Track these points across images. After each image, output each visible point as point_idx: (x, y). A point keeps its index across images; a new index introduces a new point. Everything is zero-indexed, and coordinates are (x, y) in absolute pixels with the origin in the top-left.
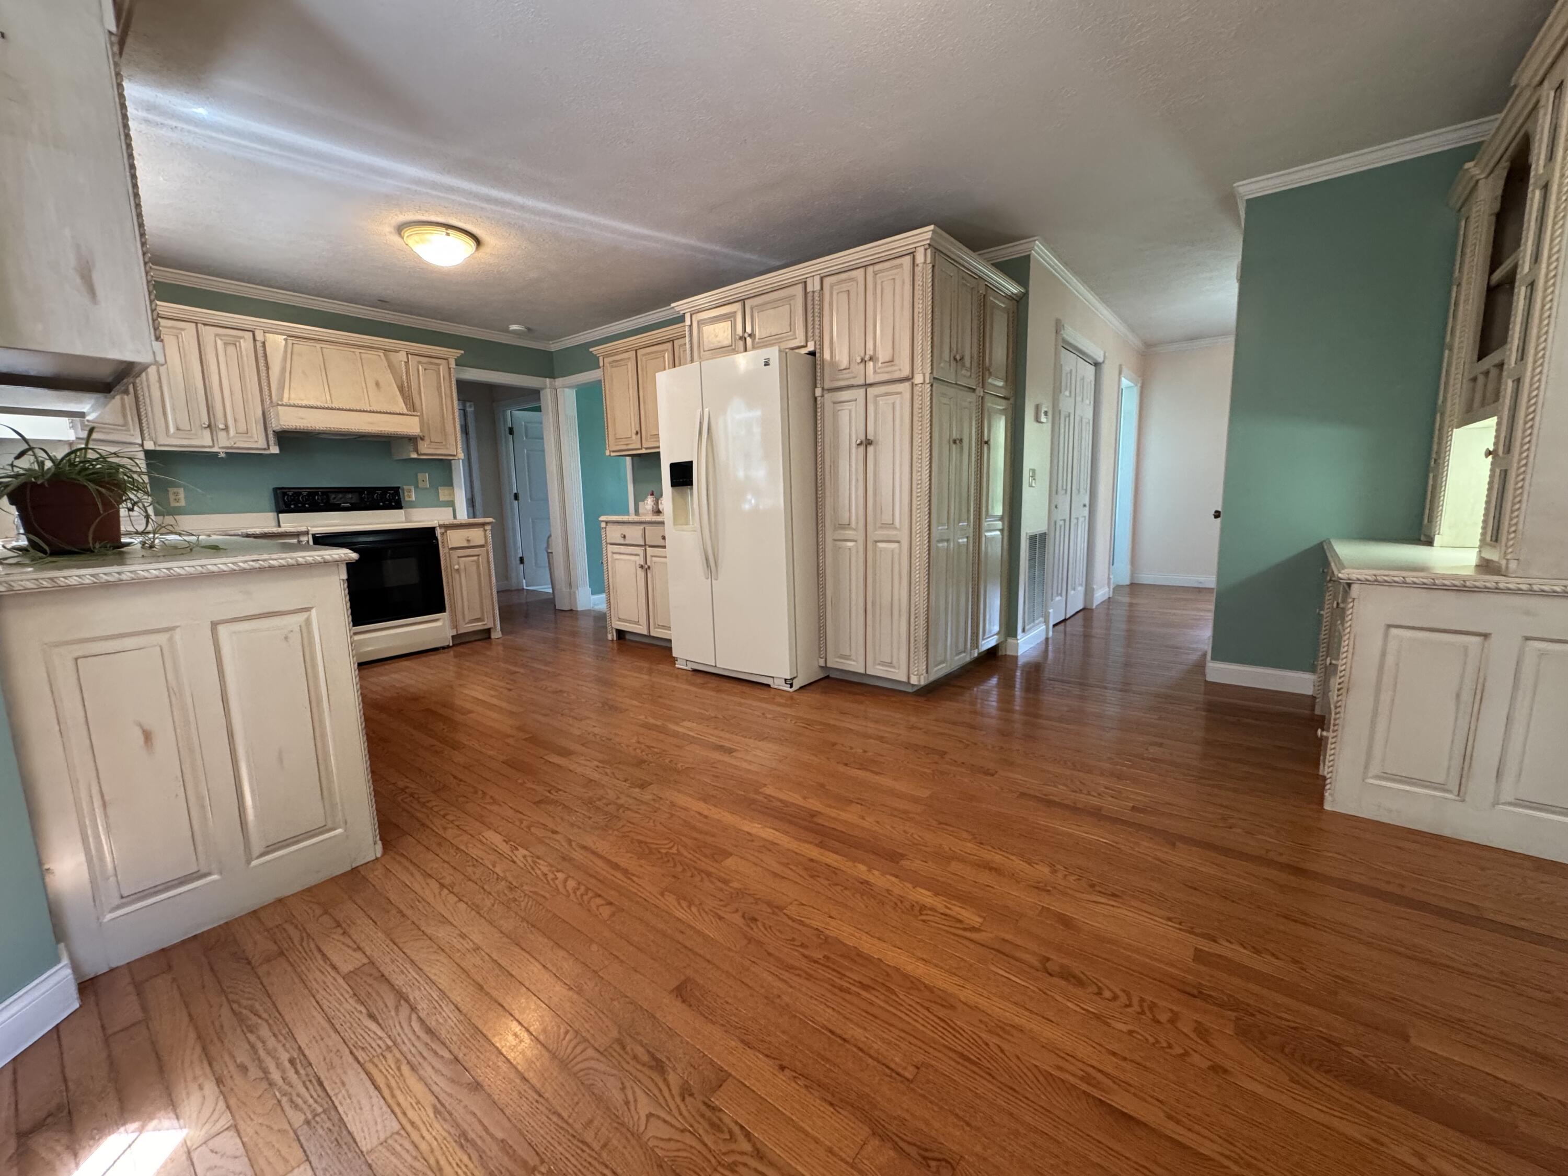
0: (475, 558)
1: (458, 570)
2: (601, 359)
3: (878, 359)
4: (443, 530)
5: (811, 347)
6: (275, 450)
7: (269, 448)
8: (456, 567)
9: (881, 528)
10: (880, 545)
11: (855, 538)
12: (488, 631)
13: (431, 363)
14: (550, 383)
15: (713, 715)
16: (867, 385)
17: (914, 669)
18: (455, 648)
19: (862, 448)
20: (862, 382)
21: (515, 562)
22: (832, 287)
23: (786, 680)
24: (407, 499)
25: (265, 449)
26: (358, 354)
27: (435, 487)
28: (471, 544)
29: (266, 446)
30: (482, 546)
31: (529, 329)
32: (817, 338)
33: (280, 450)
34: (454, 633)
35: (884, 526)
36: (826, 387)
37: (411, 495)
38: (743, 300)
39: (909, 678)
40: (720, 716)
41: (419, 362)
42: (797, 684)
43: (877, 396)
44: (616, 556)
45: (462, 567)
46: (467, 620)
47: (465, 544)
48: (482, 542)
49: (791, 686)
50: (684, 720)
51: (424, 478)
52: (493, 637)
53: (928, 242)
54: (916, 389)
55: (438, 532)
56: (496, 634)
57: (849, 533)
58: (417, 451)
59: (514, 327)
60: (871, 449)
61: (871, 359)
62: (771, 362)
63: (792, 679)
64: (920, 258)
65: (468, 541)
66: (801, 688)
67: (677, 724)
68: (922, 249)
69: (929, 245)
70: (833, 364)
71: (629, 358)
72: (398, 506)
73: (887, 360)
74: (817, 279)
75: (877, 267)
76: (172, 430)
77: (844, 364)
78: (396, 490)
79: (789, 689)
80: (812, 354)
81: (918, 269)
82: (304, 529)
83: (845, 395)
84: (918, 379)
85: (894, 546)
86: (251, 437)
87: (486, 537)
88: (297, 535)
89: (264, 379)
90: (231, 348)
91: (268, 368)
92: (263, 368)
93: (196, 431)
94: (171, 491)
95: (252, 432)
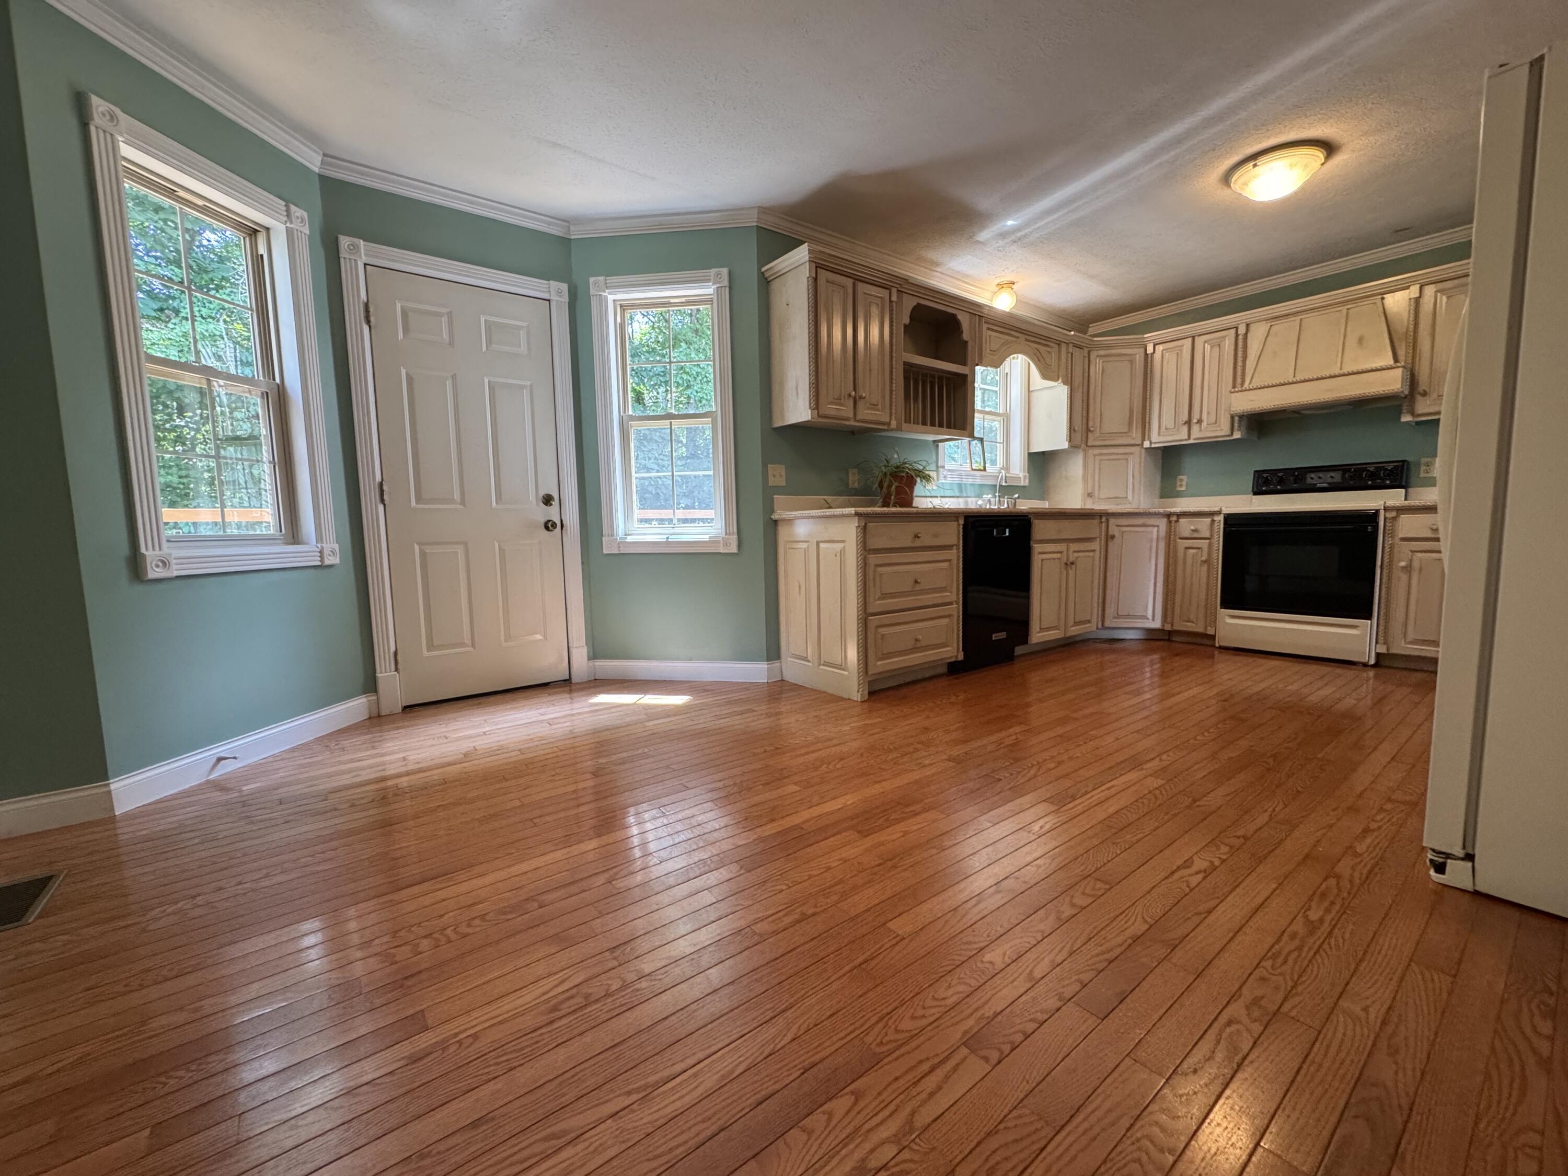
1: (1406, 569)
4: (1391, 514)
6: (1239, 435)
7: (1232, 434)
8: (1404, 565)
18: (1380, 670)
25: (1229, 435)
26: (1344, 311)
29: (1228, 432)
34: (1381, 650)
37: (1431, 473)
41: (1442, 291)
42: (1462, 878)
45: (1416, 564)
46: (1407, 637)
47: (1427, 534)
55: (1383, 513)
58: (1413, 413)
65: (1432, 529)
76: (1162, 429)
78: (1401, 463)
79: (1430, 872)
82: (1216, 509)
86: (1219, 426)
88: (1211, 514)
89: (1239, 369)
90: (1216, 349)
91: (1245, 358)
92: (1240, 359)
93: (1178, 427)
94: (1178, 478)
95: (1221, 421)
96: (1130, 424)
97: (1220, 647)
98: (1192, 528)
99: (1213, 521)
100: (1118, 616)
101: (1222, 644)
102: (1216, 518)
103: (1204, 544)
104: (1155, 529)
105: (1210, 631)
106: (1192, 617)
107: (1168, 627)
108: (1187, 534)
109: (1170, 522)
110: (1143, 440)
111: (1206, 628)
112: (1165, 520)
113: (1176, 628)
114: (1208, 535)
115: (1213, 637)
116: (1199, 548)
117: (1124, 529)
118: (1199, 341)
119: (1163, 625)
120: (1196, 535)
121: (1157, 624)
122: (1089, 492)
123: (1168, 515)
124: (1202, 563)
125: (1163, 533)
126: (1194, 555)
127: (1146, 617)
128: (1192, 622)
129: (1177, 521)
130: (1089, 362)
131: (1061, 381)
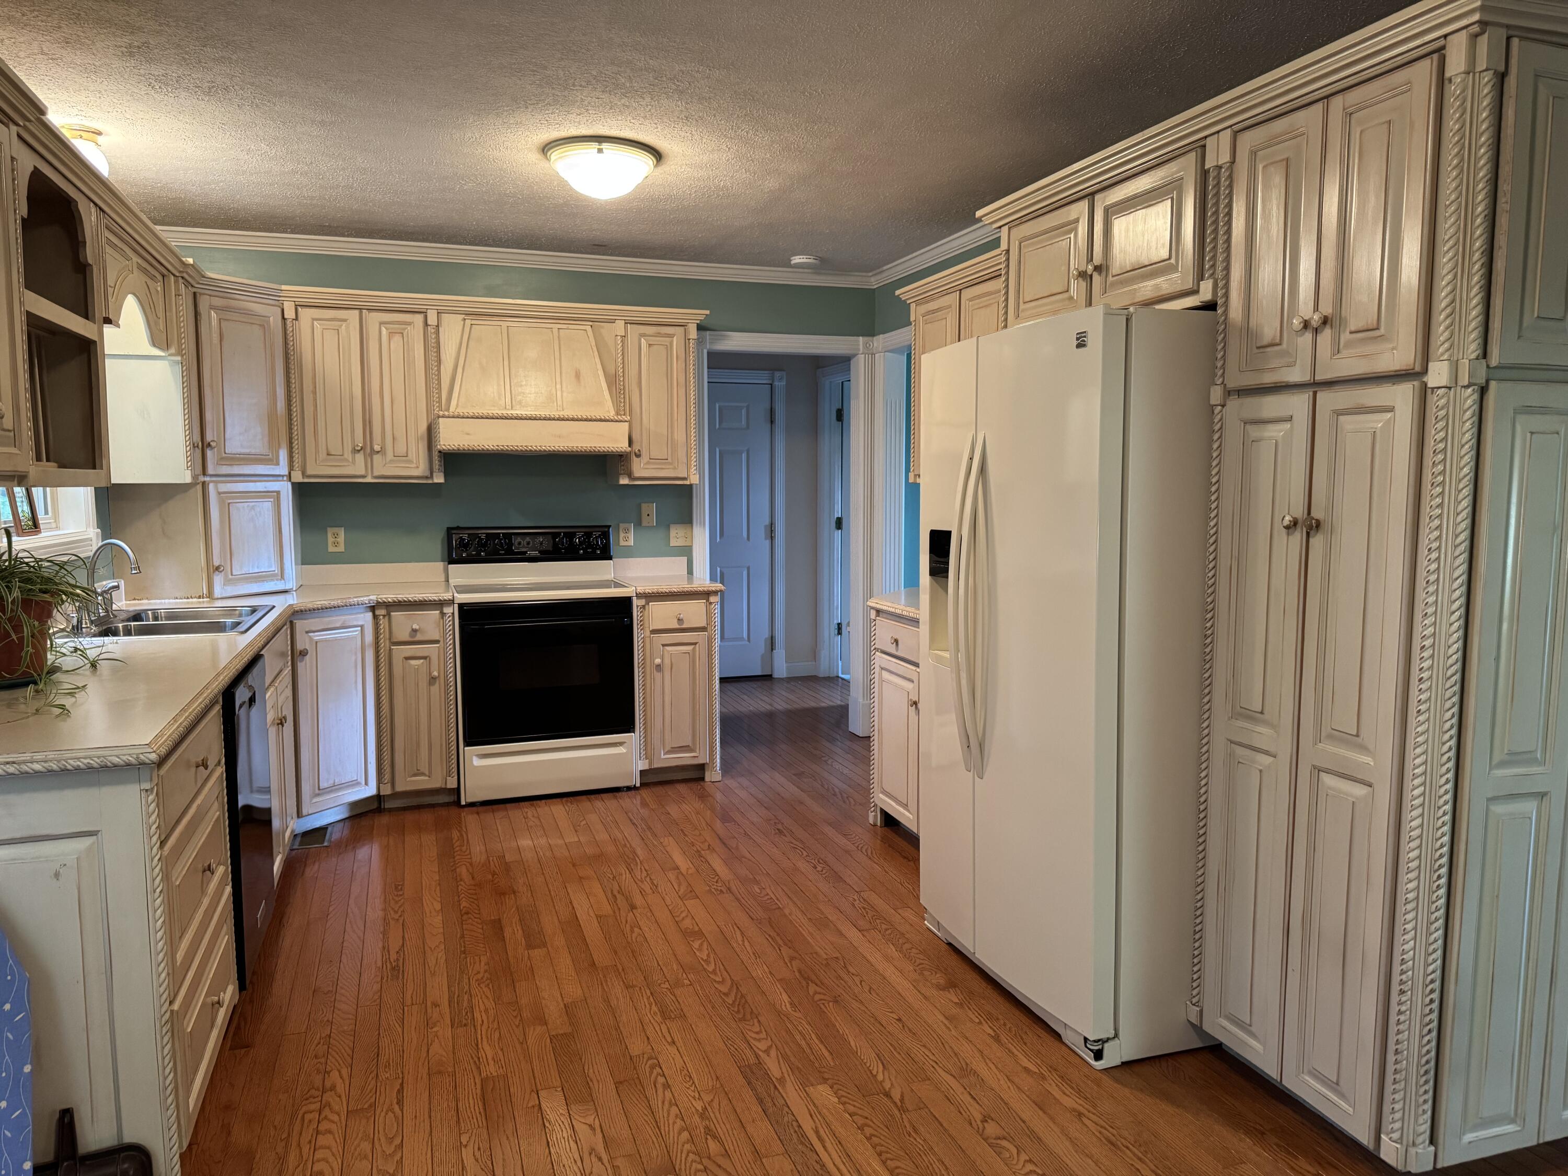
0: (689, 648)
1: (659, 668)
2: (913, 306)
3: (1342, 321)
4: (642, 602)
5: (1206, 292)
6: (439, 479)
7: (431, 477)
8: (658, 661)
9: (1330, 737)
10: (1328, 780)
11: (1272, 749)
12: (701, 767)
13: (659, 335)
14: (865, 344)
15: (887, 1085)
16: (1315, 386)
17: (1392, 1122)
18: (645, 793)
19: (1298, 537)
20: (1307, 378)
21: (827, 630)
22: (1254, 154)
23: (1086, 1039)
24: (622, 543)
25: (427, 478)
26: (555, 331)
27: (665, 524)
28: (684, 626)
29: (428, 473)
30: (703, 629)
31: (822, 260)
32: (1220, 274)
33: (445, 480)
34: (647, 767)
35: (1339, 737)
36: (1231, 385)
37: (626, 538)
38: (1093, 194)
39: (1378, 1140)
40: (896, 1095)
41: (643, 335)
42: (1113, 1056)
43: (1339, 413)
44: (886, 675)
45: (667, 661)
46: (668, 748)
47: (675, 625)
48: (703, 623)
49: (1098, 1055)
50: (825, 1080)
51: (650, 510)
52: (707, 778)
53: (1476, 17)
54: (1432, 399)
55: (636, 602)
56: (714, 774)
57: (1262, 735)
58: (630, 475)
59: (797, 260)
60: (1317, 541)
61: (1325, 321)
62: (1090, 340)
63: (1104, 1041)
64: (1456, 63)
65: (680, 620)
66: (1126, 1064)
67: (804, 1084)
68: (1463, 36)
69: (1483, 23)
70: (1248, 332)
71: (950, 306)
72: (605, 554)
73: (1361, 324)
74: (1226, 136)
75: (1353, 97)
77: (1269, 331)
78: (605, 533)
79: (1093, 1062)
80: (1210, 306)
81: (1453, 89)
82: (446, 596)
83: (1271, 405)
84: (1438, 375)
85: (1359, 791)
86: (409, 461)
87: (709, 614)
88: (439, 605)
89: (433, 377)
90: (398, 339)
91: (439, 361)
92: (433, 362)
93: (348, 455)
94: (330, 531)
95: (412, 455)
96: (268, 438)
97: (465, 805)
98: (415, 626)
99: (443, 614)
100: (320, 791)
101: (470, 800)
102: (448, 610)
103: (433, 650)
104: (357, 632)
105: (453, 784)
106: (424, 769)
107: (386, 790)
108: (404, 635)
109: (375, 617)
110: (290, 469)
111: (446, 780)
112: (370, 615)
113: (400, 788)
114: (436, 637)
115: (456, 791)
116: (425, 658)
117: (316, 636)
118: (371, 319)
119: (378, 789)
120: (419, 637)
121: (370, 790)
122: (216, 563)
123: (373, 609)
124: (432, 680)
125: (369, 637)
126: (417, 670)
127: (354, 784)
128: (423, 774)
129: (389, 614)
130: (197, 314)
131: (172, 350)
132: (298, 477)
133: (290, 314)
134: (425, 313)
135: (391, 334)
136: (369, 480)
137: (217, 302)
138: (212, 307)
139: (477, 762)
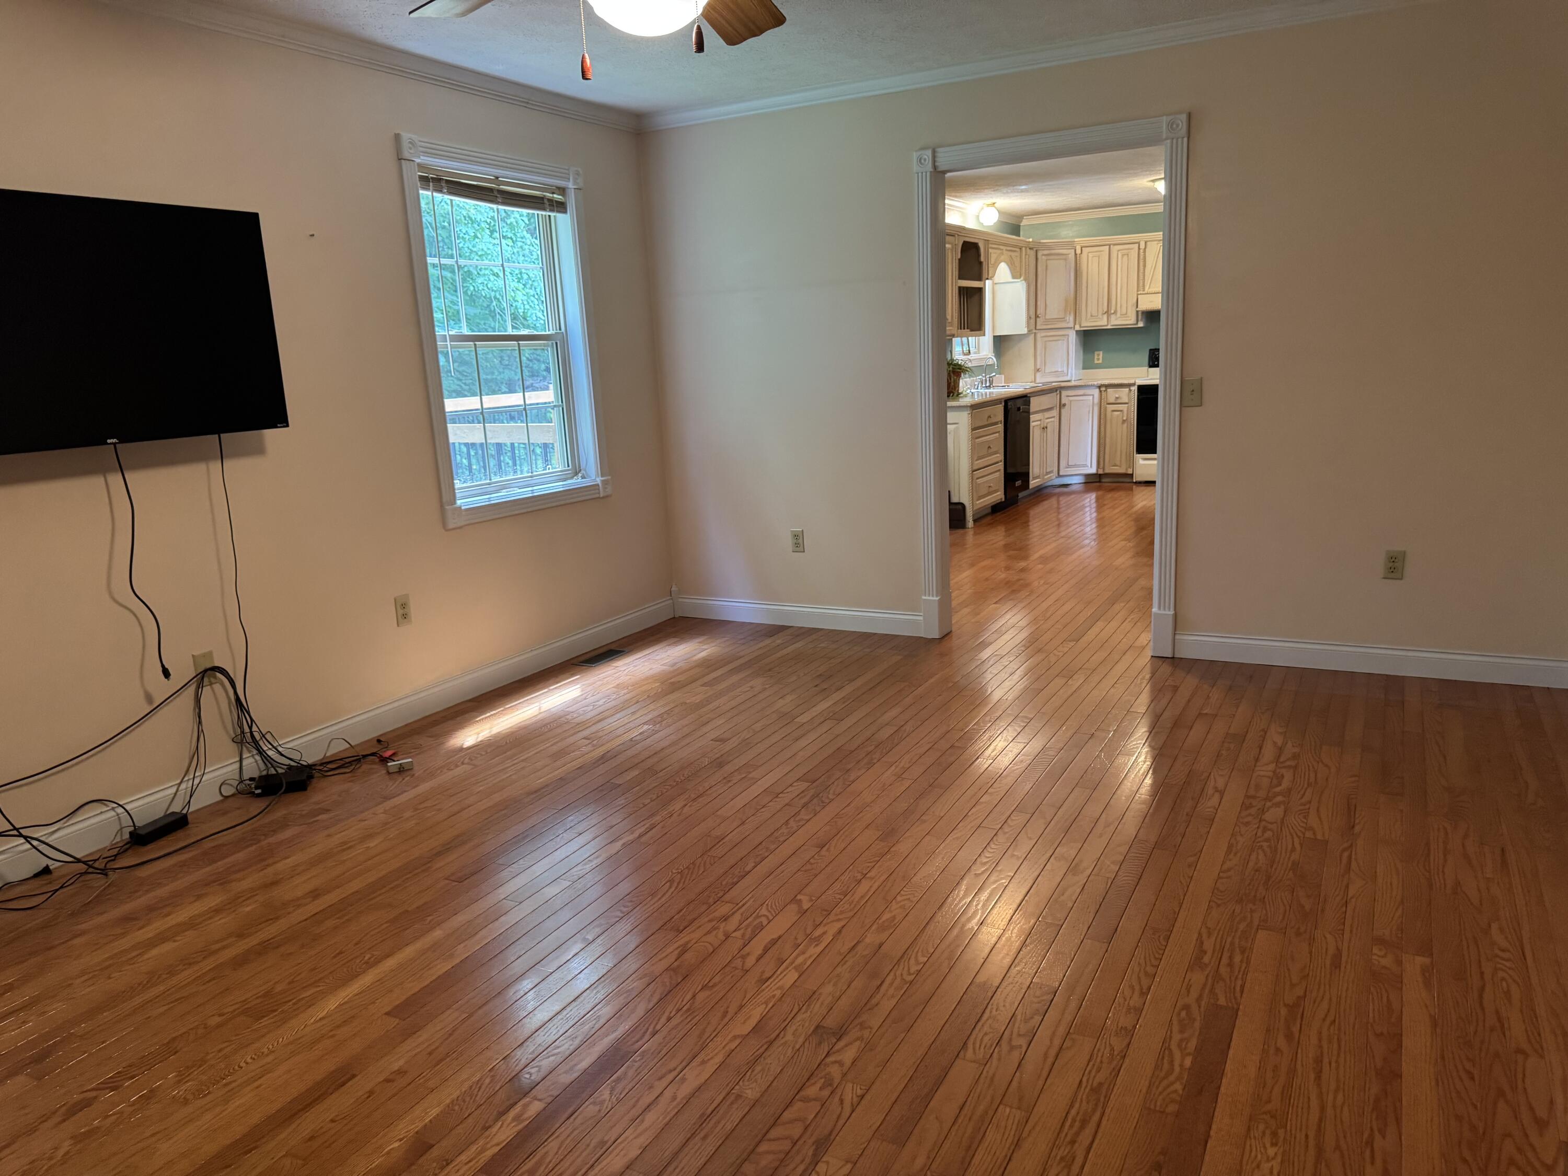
6: (1141, 324)
7: (1137, 324)
25: (1134, 325)
29: (1137, 322)
33: (1144, 323)
76: (1089, 315)
82: (1132, 381)
86: (1130, 317)
88: (1129, 386)
89: (1141, 274)
90: (1126, 257)
91: (1145, 266)
92: (1141, 267)
93: (1100, 316)
94: (1096, 353)
95: (1129, 314)
96: (1065, 311)
97: (1136, 483)
98: (1117, 396)
99: (1130, 390)
100: (1068, 466)
101: (1139, 479)
102: (1133, 388)
103: (1124, 407)
104: (1091, 398)
105: (1130, 472)
106: (1118, 463)
107: (1101, 472)
108: (1112, 400)
109: (1101, 391)
110: (1075, 324)
111: (1127, 469)
112: (1097, 390)
113: (1107, 471)
114: (1127, 401)
115: (1132, 475)
116: (1121, 411)
117: (1071, 398)
118: (1115, 249)
119: (1097, 470)
120: (1119, 401)
121: (1093, 470)
122: (1038, 367)
123: (1100, 387)
124: (1124, 421)
125: (1097, 400)
126: (1118, 416)
127: (1085, 466)
128: (1117, 466)
129: (1106, 390)
130: (1037, 259)
131: (1022, 278)
132: (1077, 328)
133: (1078, 251)
134: (1139, 243)
135: (1123, 255)
136: (1109, 327)
137: (1046, 252)
138: (1043, 255)
139: (1141, 462)
